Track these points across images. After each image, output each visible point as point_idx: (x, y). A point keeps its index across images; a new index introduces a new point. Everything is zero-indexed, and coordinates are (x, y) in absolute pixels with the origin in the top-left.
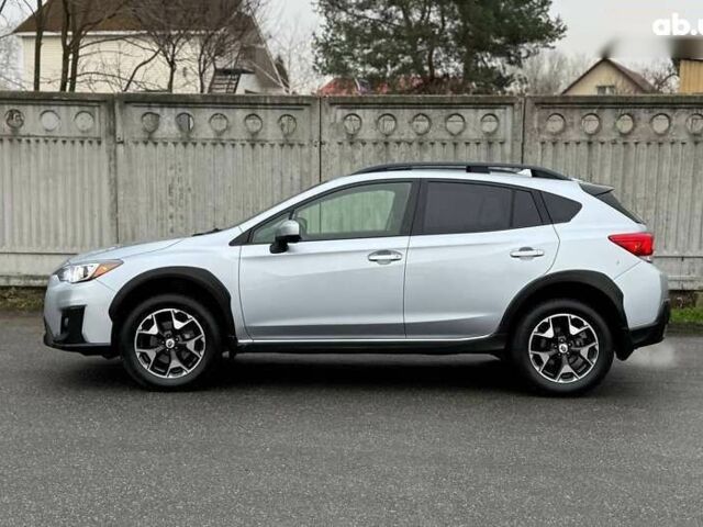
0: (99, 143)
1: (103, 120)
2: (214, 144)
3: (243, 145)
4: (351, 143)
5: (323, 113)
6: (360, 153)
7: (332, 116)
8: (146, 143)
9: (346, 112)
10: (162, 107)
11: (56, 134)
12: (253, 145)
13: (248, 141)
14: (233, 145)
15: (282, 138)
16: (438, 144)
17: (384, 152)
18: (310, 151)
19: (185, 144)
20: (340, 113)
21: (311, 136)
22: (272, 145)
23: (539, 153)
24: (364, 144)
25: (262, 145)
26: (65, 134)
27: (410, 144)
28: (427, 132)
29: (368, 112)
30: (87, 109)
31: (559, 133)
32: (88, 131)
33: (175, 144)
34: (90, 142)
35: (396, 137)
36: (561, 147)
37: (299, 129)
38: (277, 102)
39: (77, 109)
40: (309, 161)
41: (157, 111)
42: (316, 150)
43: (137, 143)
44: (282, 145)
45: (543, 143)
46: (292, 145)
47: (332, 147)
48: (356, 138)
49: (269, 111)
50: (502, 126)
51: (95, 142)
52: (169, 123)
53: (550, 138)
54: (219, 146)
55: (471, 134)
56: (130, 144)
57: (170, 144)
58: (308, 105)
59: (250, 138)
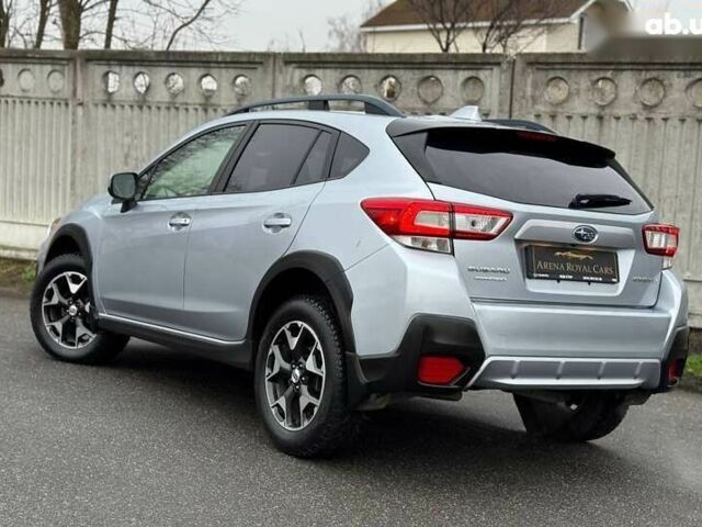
0: (67, 105)
2: (168, 108)
3: (196, 109)
7: (289, 77)
8: (105, 105)
9: (305, 72)
10: (121, 65)
11: (30, 94)
12: (206, 110)
13: (200, 105)
19: (141, 108)
25: (215, 110)
26: (38, 95)
29: (328, 72)
30: (57, 67)
31: (561, 104)
32: (58, 92)
33: (131, 107)
34: (59, 104)
36: (562, 121)
38: (228, 59)
39: (48, 68)
41: (117, 69)
43: (96, 105)
49: (224, 71)
50: (487, 92)
51: (63, 103)
52: (128, 84)
54: (173, 110)
56: (91, 106)
57: (127, 107)
58: (261, 63)
59: (202, 101)
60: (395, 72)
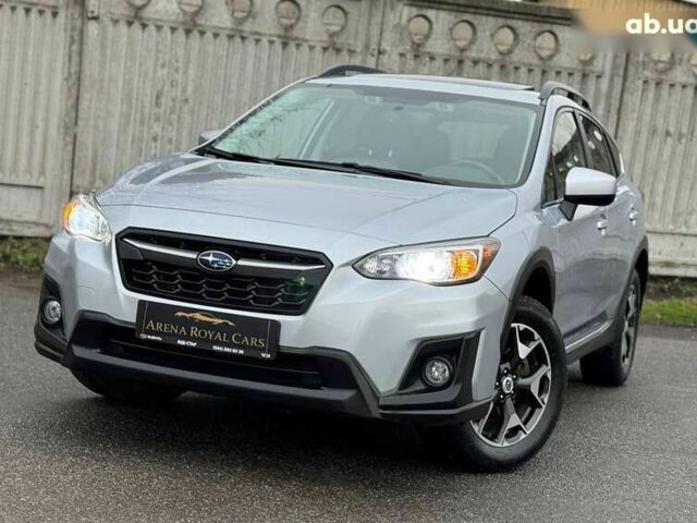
0: (55, 15)
2: (231, 37)
3: (272, 42)
4: (416, 57)
5: (388, 11)
6: (426, 71)
7: (398, 14)
8: (130, 23)
9: (415, 11)
12: (285, 45)
13: (279, 37)
15: (326, 38)
16: (523, 70)
18: (363, 62)
19: (188, 32)
21: (368, 40)
22: (312, 48)
23: (640, 93)
24: (432, 58)
25: (298, 46)
27: (490, 65)
28: (510, 52)
29: (442, 15)
31: (665, 71)
33: (173, 30)
34: (41, 12)
35: (473, 54)
36: (665, 89)
37: (351, 29)
42: (372, 61)
43: (116, 22)
44: (325, 49)
45: (645, 82)
46: (338, 51)
47: (392, 57)
48: (422, 49)
51: (48, 13)
53: (655, 75)
54: (237, 39)
55: (564, 60)
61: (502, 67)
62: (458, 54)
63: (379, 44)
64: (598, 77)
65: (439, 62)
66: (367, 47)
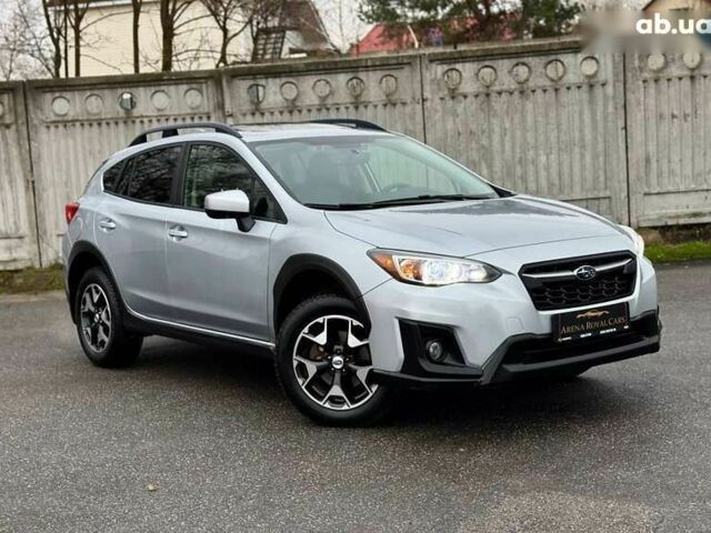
1: (211, 96)
3: (347, 108)
4: (453, 98)
5: (424, 71)
6: (462, 105)
7: (433, 72)
8: (253, 114)
9: (446, 67)
10: (266, 78)
11: (167, 113)
12: (357, 108)
13: (351, 103)
14: (338, 109)
15: (384, 98)
16: (539, 92)
17: (485, 104)
18: (413, 109)
19: (291, 112)
20: (440, 69)
21: (414, 93)
22: (376, 106)
23: (642, 90)
24: (465, 97)
25: (366, 107)
26: (176, 113)
27: (511, 93)
28: (527, 80)
29: (468, 65)
30: (194, 86)
31: (660, 70)
32: (198, 107)
33: (281, 112)
35: (497, 88)
36: (664, 83)
37: (401, 89)
38: (378, 63)
39: (185, 87)
40: (412, 118)
41: (263, 82)
42: (419, 107)
44: (385, 105)
45: (644, 81)
47: (434, 103)
48: (457, 92)
49: (371, 73)
50: (602, 67)
52: (275, 93)
53: (652, 75)
55: (571, 78)
57: (277, 113)
58: (409, 63)
59: (353, 100)
60: (525, 60)
61: (522, 92)
62: (485, 90)
63: (422, 95)
64: (603, 85)
65: (470, 99)
66: (414, 98)
